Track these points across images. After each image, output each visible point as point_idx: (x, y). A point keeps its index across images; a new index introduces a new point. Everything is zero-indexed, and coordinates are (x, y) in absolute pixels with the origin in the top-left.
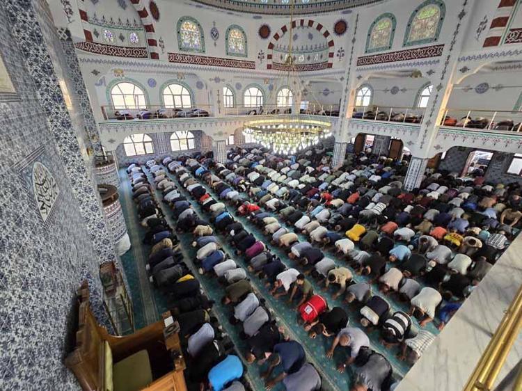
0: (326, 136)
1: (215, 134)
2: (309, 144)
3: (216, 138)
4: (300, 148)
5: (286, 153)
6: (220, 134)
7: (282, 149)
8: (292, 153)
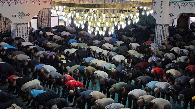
0: (148, 13)
1: (14, 16)
2: (129, 23)
3: (15, 20)
4: (119, 28)
5: (102, 33)
6: (21, 15)
7: (97, 29)
8: (110, 33)
